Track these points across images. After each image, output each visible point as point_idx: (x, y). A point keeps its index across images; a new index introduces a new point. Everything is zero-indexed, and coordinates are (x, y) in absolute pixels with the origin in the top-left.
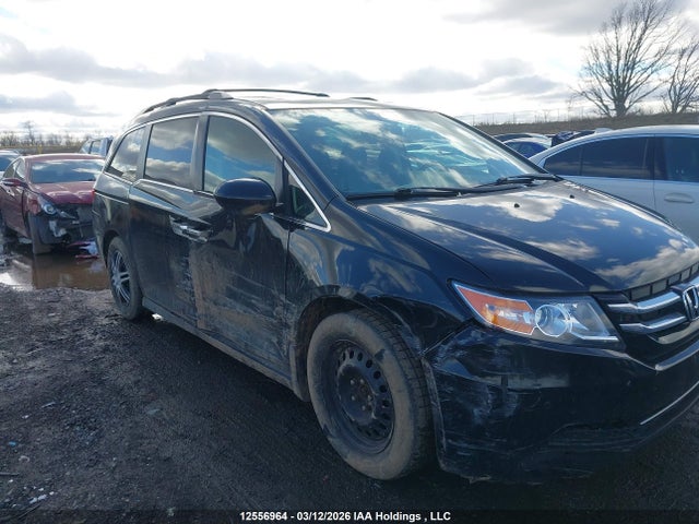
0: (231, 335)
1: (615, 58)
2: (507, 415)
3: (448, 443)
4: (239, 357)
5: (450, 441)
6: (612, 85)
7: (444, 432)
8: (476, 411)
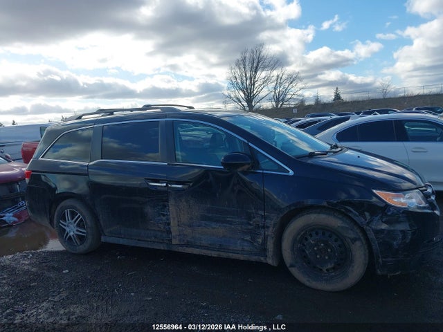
0: (204, 243)
1: (244, 78)
2: (407, 242)
3: (383, 261)
4: (214, 254)
5: (384, 259)
6: (244, 93)
7: (380, 256)
8: (395, 243)
